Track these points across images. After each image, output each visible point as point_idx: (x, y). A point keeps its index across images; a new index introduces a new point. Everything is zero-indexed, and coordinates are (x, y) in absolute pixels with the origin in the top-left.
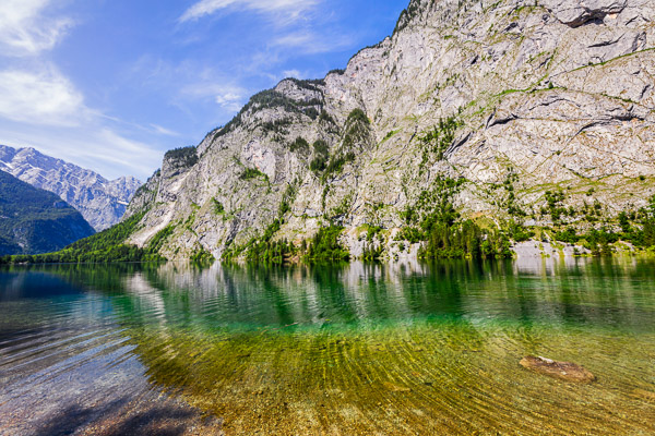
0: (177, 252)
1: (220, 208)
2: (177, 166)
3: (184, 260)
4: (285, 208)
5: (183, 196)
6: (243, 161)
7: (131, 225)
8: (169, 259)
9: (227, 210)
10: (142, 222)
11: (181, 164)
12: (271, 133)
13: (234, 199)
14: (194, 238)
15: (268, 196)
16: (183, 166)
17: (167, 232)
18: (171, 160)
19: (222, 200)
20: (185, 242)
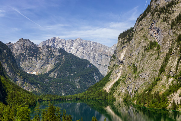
0: (119, 95)
1: (135, 70)
2: (123, 43)
3: (121, 100)
4: (162, 70)
5: (125, 62)
6: (149, 37)
7: (107, 79)
8: (117, 98)
9: (138, 71)
10: (110, 77)
11: (125, 41)
12: (162, 15)
13: (141, 65)
14: (126, 88)
15: (157, 61)
16: (126, 42)
17: (117, 83)
18: (121, 40)
19: (137, 65)
20: (122, 89)
